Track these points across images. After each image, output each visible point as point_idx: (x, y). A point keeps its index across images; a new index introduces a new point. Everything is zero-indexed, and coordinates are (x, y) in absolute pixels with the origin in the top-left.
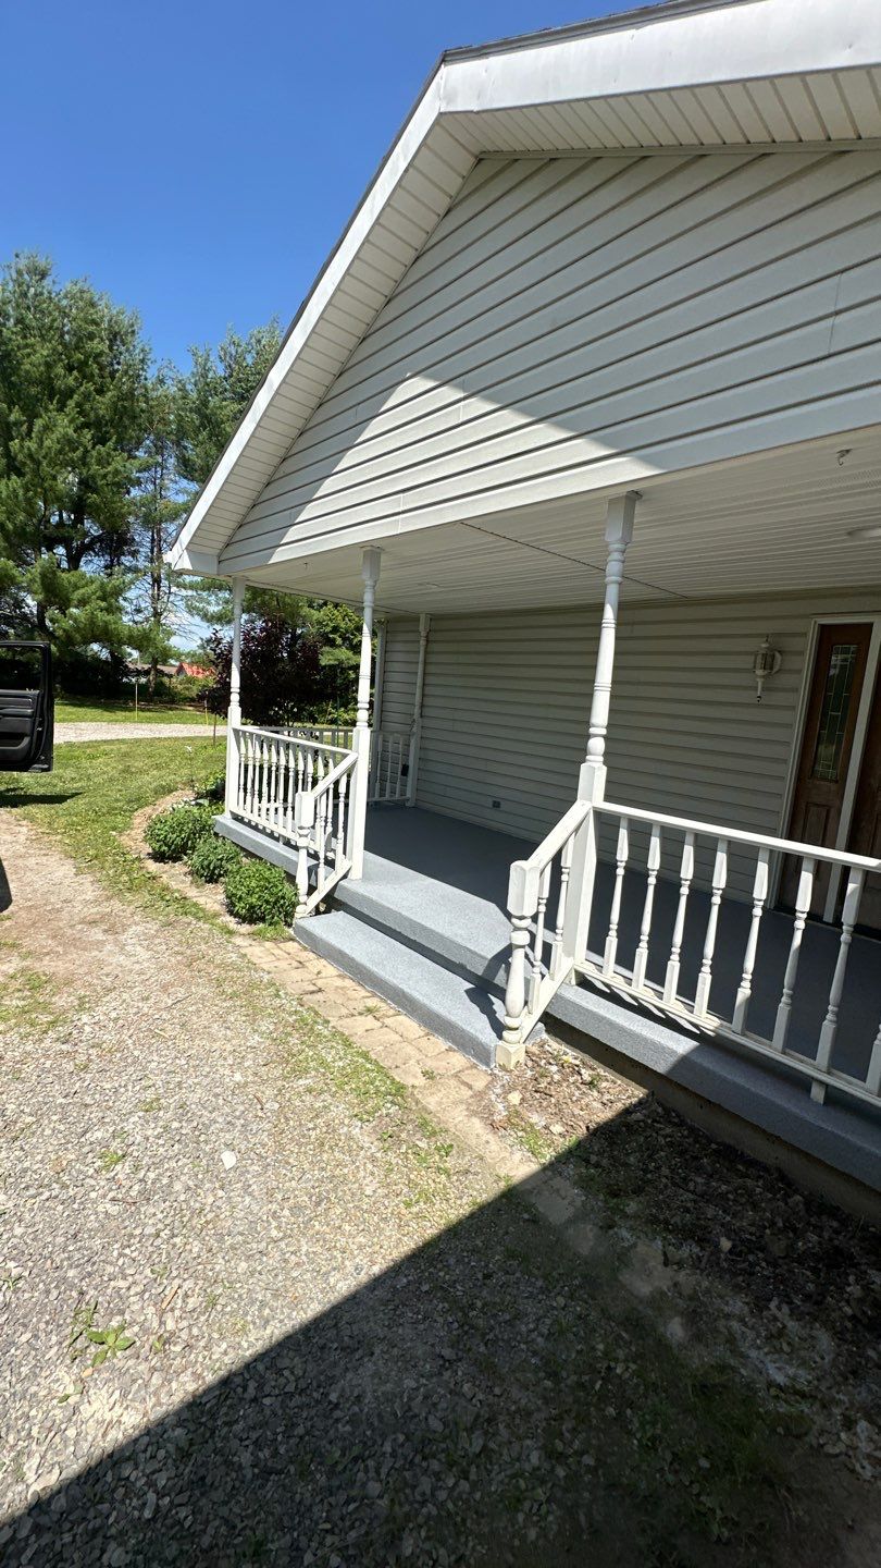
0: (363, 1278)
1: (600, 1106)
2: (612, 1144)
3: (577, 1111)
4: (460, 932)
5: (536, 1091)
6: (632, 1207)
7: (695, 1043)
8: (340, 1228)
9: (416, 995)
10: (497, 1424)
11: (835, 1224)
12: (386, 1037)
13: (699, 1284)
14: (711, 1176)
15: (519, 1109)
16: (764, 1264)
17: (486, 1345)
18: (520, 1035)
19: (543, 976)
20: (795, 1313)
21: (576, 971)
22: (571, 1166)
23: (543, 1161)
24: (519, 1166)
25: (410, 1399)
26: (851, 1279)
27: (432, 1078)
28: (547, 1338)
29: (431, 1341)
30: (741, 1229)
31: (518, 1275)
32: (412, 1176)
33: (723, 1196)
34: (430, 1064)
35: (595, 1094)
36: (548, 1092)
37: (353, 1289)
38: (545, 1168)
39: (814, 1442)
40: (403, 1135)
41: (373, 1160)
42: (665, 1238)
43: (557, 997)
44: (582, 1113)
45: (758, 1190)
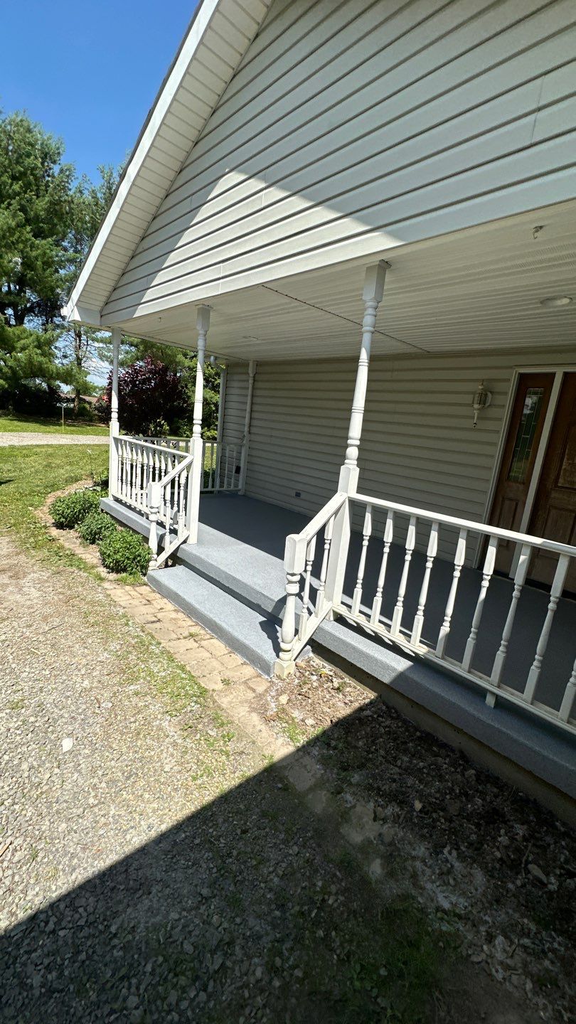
0: (153, 834)
1: (343, 705)
2: (347, 733)
3: (326, 709)
4: (260, 582)
5: (300, 695)
6: (356, 778)
7: (411, 663)
8: (141, 796)
9: (224, 625)
10: (235, 947)
11: (495, 790)
12: (201, 654)
13: (396, 834)
14: (413, 756)
15: (286, 707)
16: (443, 820)
17: (235, 884)
18: (290, 656)
19: (310, 613)
20: (461, 857)
21: (334, 611)
22: (317, 748)
23: (298, 744)
24: (280, 748)
25: (172, 928)
26: (502, 831)
27: (228, 684)
28: (282, 878)
29: (195, 882)
30: (430, 795)
31: (267, 830)
32: (201, 757)
33: (420, 770)
34: (228, 674)
35: (341, 696)
36: (307, 695)
37: (144, 842)
38: (299, 750)
39: (464, 953)
40: (200, 726)
41: (175, 744)
42: (376, 801)
43: (319, 628)
44: (328, 710)
45: (445, 766)
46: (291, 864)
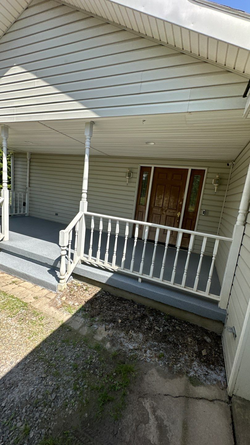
0: (14, 365)
1: (88, 295)
2: (92, 304)
3: (82, 298)
4: (45, 253)
5: (70, 295)
6: (97, 319)
7: (113, 274)
8: (4, 352)
9: (31, 275)
10: (60, 389)
11: (143, 309)
12: (21, 289)
13: (114, 332)
14: (116, 306)
15: (65, 301)
16: (128, 323)
17: (56, 369)
18: (65, 281)
19: (71, 263)
20: (135, 332)
21: (81, 260)
22: (81, 313)
23: (73, 314)
24: (65, 317)
25: (31, 393)
26: (147, 320)
27: (37, 299)
28: (74, 360)
29: (38, 374)
30: (123, 316)
31: (65, 346)
32: (30, 329)
33: (119, 310)
34: (36, 295)
35: (87, 292)
36: (74, 295)
37: (10, 369)
38: (73, 315)
39: (138, 359)
40: (27, 318)
41: (16, 328)
42: (105, 324)
43: (76, 268)
44: (83, 298)
45: (127, 306)
46: (77, 355)
